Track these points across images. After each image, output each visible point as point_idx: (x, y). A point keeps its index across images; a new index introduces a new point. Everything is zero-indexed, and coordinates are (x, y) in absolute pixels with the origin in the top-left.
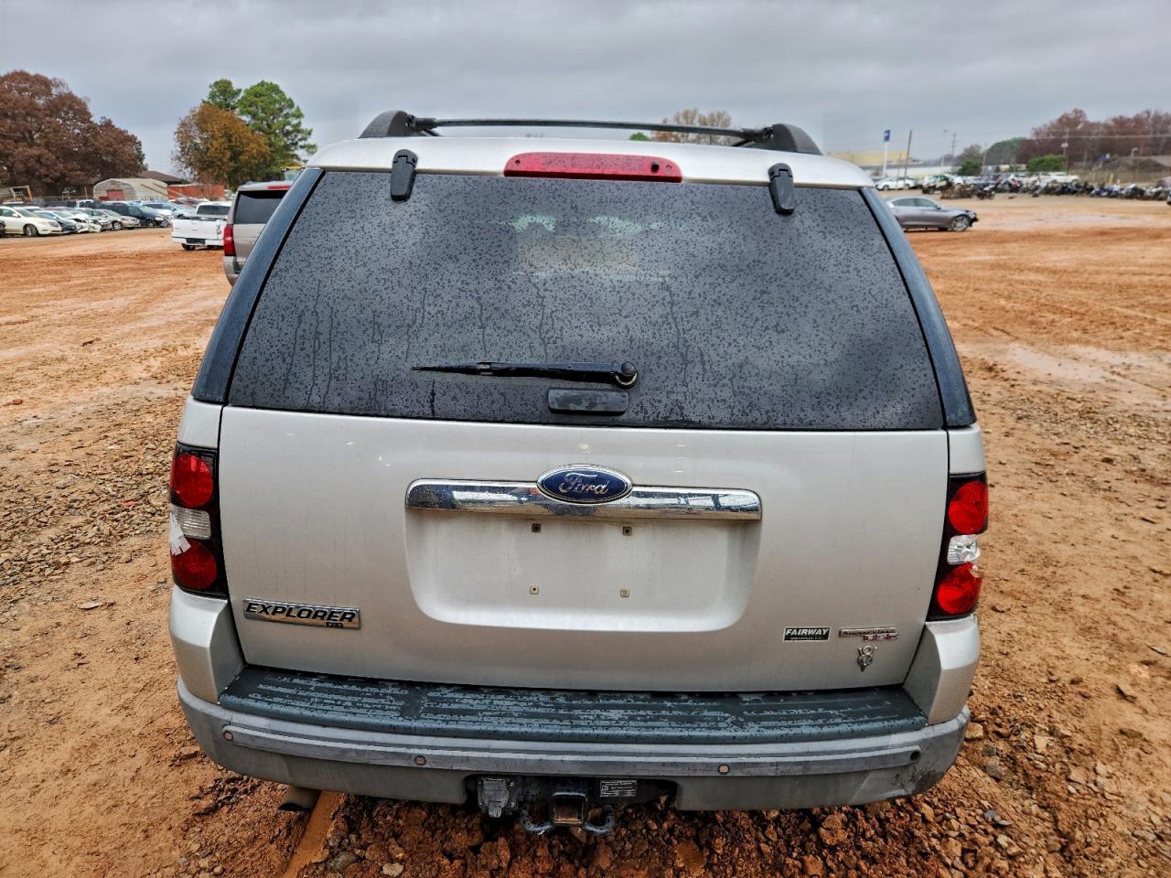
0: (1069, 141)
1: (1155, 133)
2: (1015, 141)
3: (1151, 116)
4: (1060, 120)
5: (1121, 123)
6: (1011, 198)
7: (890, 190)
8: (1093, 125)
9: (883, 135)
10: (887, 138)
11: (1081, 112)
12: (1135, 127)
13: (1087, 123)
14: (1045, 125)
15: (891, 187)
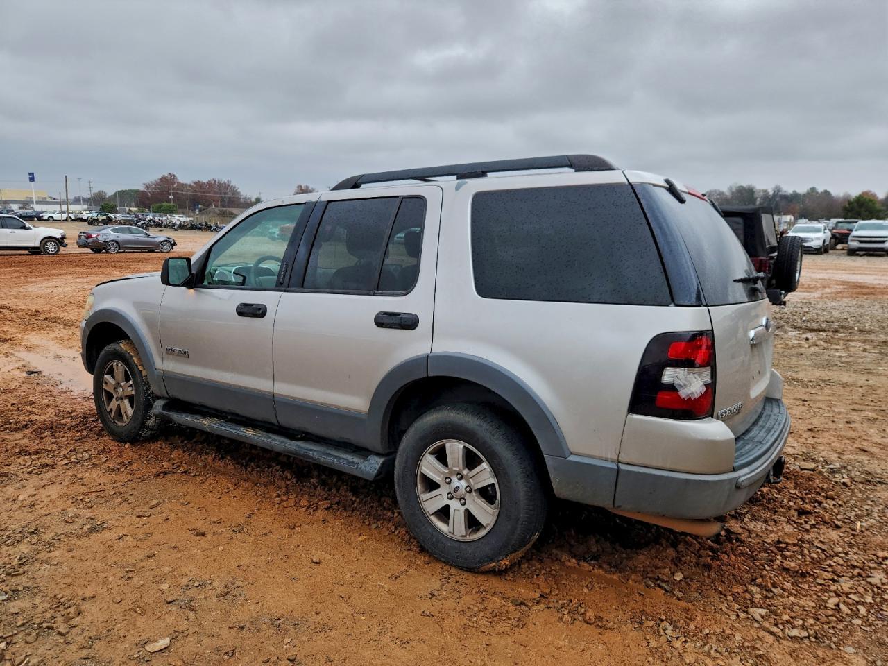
0: (174, 194)
1: (221, 193)
2: (131, 190)
3: (217, 182)
4: (161, 179)
5: (199, 185)
6: (161, 231)
7: (54, 220)
8: (183, 184)
9: (28, 177)
10: (32, 179)
11: (174, 175)
12: (208, 188)
13: (179, 183)
14: (151, 182)
15: (55, 219)
